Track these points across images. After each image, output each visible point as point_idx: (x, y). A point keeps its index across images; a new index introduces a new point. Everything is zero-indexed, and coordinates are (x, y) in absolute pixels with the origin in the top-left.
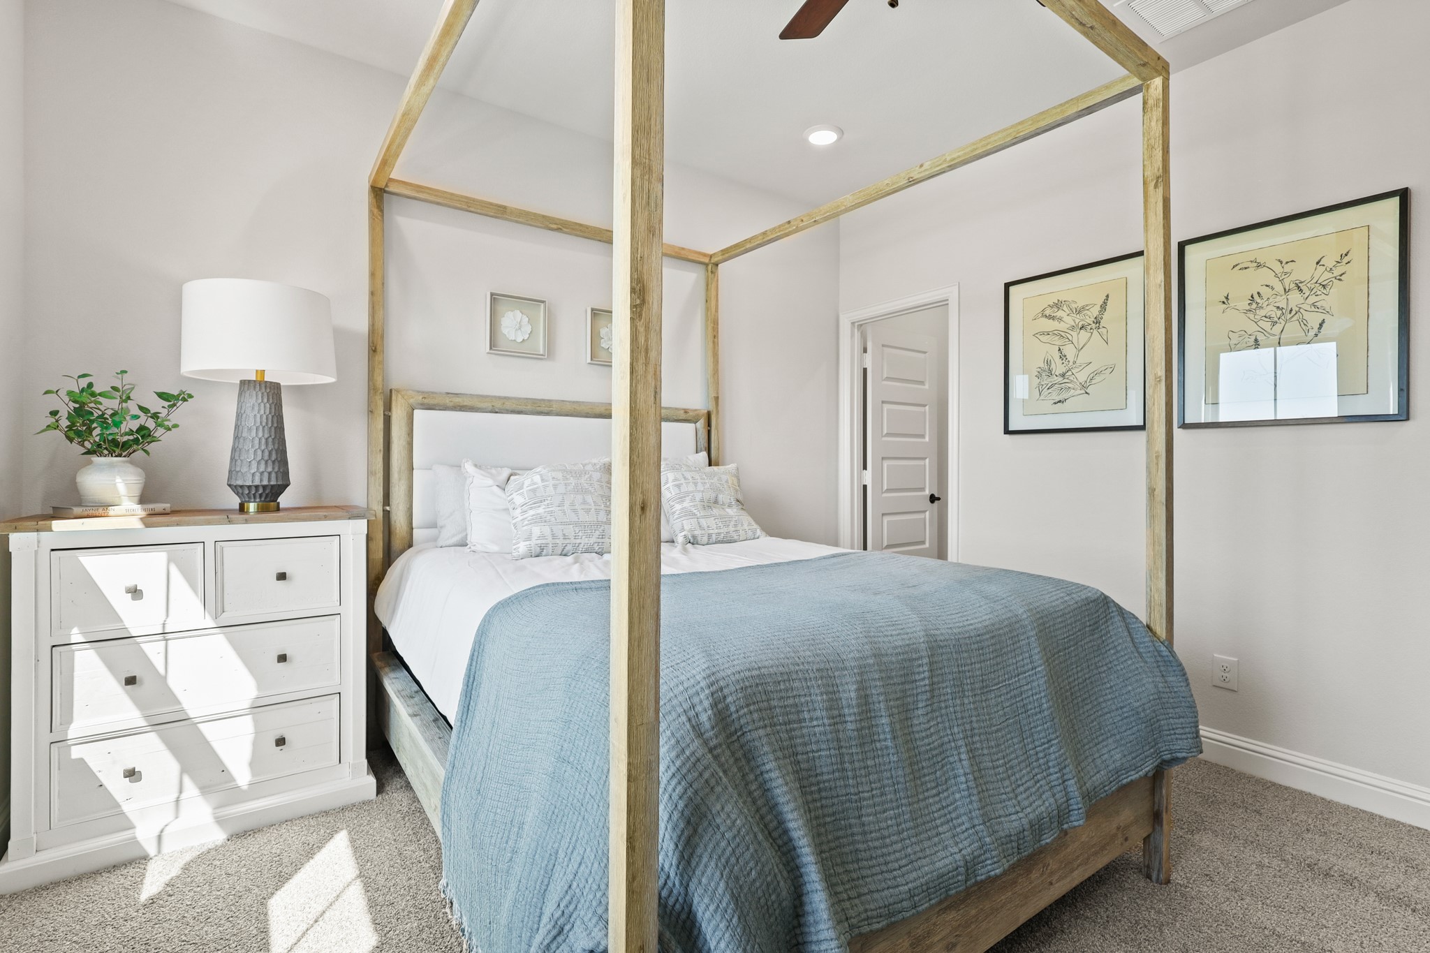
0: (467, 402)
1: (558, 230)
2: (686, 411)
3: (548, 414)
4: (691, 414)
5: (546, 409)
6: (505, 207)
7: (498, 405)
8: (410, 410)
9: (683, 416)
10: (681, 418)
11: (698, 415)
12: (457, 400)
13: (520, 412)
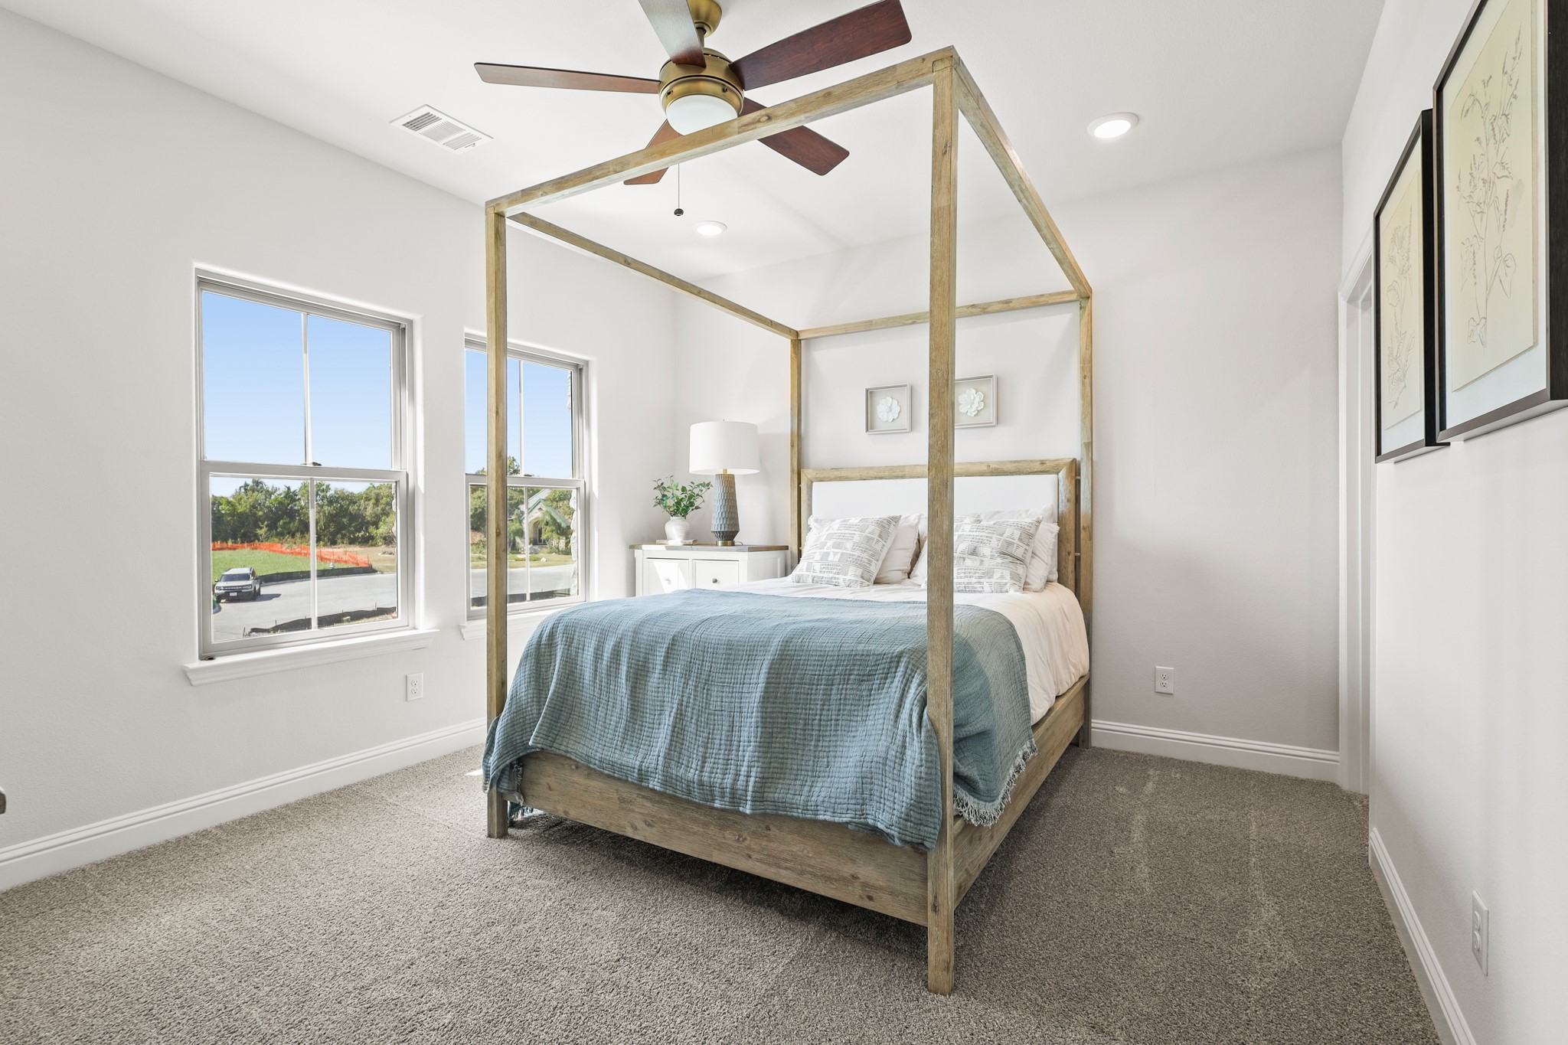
0: (843, 474)
1: (914, 323)
2: (1042, 463)
3: (902, 477)
4: (1048, 464)
5: (900, 474)
6: (871, 321)
7: (864, 474)
8: (810, 483)
9: (1039, 467)
10: (1036, 470)
11: (1057, 465)
12: (837, 473)
13: (881, 478)
